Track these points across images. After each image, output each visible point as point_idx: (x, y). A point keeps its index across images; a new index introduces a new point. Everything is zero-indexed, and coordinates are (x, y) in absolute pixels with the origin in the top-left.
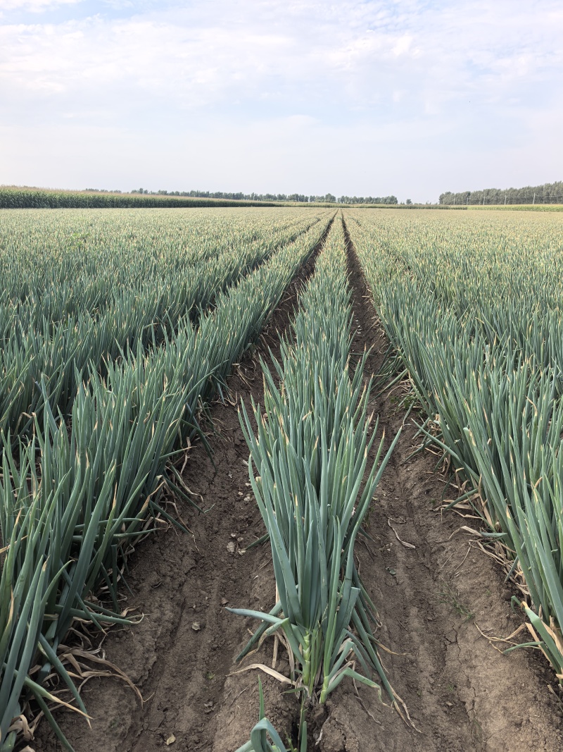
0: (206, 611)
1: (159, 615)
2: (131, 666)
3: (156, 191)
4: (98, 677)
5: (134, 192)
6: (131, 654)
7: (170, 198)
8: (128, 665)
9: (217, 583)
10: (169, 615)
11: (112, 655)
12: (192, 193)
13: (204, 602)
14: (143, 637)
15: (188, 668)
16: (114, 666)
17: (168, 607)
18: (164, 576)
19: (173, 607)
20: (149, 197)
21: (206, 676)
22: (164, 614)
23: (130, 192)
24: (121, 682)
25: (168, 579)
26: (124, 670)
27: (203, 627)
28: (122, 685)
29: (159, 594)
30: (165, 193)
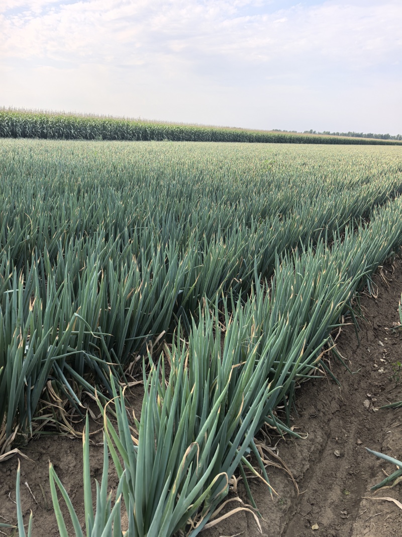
0: (345, 445)
1: (313, 437)
2: (293, 466)
3: (322, 132)
4: (273, 466)
5: (306, 132)
6: (294, 458)
7: (332, 137)
8: (292, 465)
9: (354, 426)
10: (319, 439)
11: (282, 454)
12: (349, 134)
13: (345, 438)
14: (302, 449)
15: (330, 481)
16: (283, 463)
17: (319, 433)
18: (319, 410)
19: (323, 434)
20: (317, 136)
21: (343, 491)
22: (316, 438)
23: (303, 132)
24: (287, 475)
25: (321, 414)
26: (289, 467)
27: (342, 455)
28: (287, 477)
29: (314, 422)
30: (328, 133)
